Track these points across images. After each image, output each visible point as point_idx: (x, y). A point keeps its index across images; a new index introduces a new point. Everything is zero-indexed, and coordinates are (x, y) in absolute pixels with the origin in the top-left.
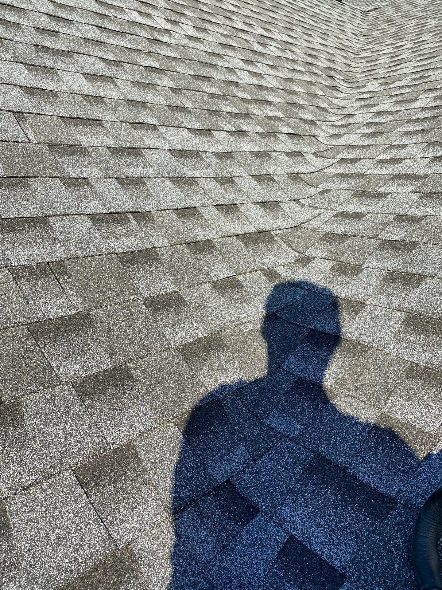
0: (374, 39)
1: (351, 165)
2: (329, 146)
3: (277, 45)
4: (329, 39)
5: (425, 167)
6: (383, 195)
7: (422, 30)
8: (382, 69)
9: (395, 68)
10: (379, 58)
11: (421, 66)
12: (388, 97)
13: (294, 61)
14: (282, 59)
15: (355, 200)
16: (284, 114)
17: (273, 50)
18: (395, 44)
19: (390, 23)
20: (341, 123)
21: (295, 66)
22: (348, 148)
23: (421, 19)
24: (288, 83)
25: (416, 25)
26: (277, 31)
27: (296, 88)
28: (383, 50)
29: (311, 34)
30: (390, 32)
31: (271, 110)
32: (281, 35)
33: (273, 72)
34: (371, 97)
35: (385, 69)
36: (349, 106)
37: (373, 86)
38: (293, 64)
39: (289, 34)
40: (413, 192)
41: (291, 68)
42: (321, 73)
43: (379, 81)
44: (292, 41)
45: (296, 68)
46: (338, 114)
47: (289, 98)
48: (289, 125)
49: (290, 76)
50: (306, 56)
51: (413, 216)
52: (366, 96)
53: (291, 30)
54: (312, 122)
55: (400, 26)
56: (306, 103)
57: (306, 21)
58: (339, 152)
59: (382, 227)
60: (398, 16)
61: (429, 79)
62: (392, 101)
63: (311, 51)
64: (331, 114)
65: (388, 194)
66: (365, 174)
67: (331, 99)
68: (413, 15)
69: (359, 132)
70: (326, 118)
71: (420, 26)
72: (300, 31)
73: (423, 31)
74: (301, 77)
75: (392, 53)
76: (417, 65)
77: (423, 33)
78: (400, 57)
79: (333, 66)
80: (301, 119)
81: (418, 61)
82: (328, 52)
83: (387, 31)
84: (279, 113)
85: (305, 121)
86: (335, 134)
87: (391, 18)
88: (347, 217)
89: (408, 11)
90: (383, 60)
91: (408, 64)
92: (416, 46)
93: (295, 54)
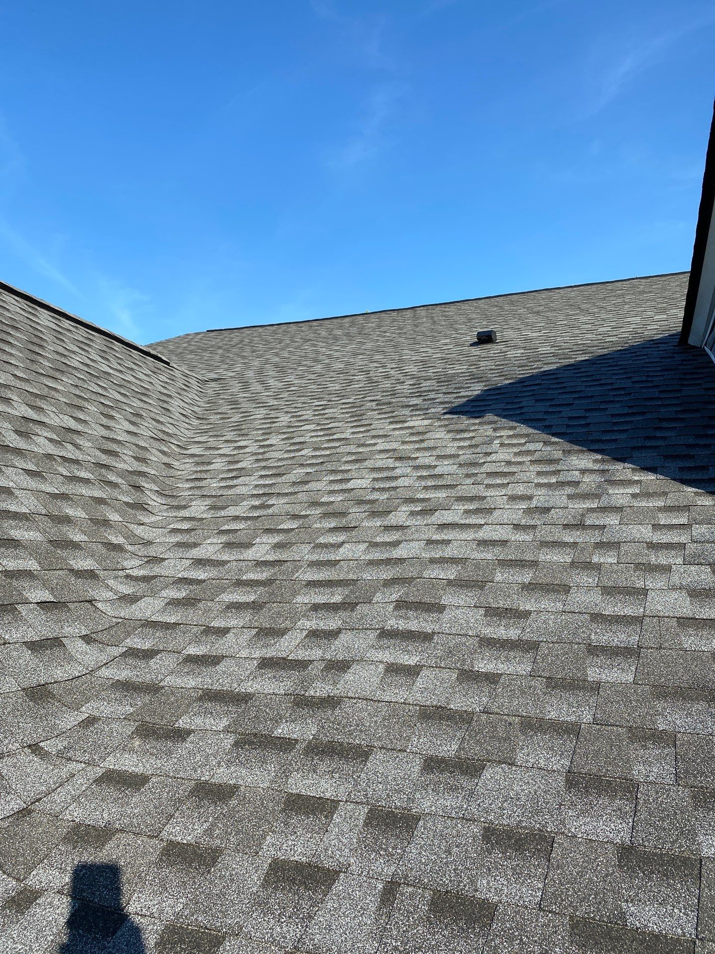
0: (212, 426)
1: (142, 664)
2: (114, 620)
3: (49, 435)
4: (143, 423)
5: (248, 677)
6: (181, 735)
7: (271, 427)
8: (214, 480)
9: (231, 483)
10: (213, 461)
11: (265, 486)
12: (216, 532)
13: (76, 462)
14: (55, 459)
15: (137, 743)
16: (40, 563)
17: (42, 444)
18: (236, 441)
19: (233, 407)
20: (141, 573)
21: (76, 471)
22: (143, 626)
23: (271, 410)
24: (59, 503)
25: (265, 419)
26: (54, 409)
27: (70, 512)
28: (220, 448)
29: (114, 414)
30: (232, 420)
31: (17, 557)
32: (61, 416)
33: (33, 484)
34: (193, 529)
35: (219, 482)
36: (158, 540)
37: (198, 508)
38: (74, 467)
39: (74, 415)
40: (226, 730)
41: (68, 474)
42: (120, 481)
43: (208, 502)
44: (79, 427)
45: (78, 474)
46: (140, 554)
47: (54, 531)
48: (45, 585)
49: (63, 490)
50: (98, 453)
51: (220, 785)
52: (185, 526)
53: (80, 408)
54: (91, 575)
55: (246, 414)
56: (86, 538)
57: (108, 395)
58: (128, 634)
59: (171, 810)
60: (245, 397)
61: (270, 511)
62: (219, 542)
63: (109, 443)
64: (128, 555)
65: (189, 732)
66: (160, 684)
67: (132, 527)
68: (262, 401)
69: (165, 595)
70: (118, 563)
71: (269, 421)
72: (96, 410)
73: (272, 429)
74: (85, 491)
75: (230, 455)
76: (260, 483)
77: (271, 433)
78: (239, 465)
79: (144, 468)
80: (72, 570)
81: (262, 476)
82: (137, 445)
83: (229, 418)
84: (30, 562)
85: (79, 574)
86: (129, 595)
87: (236, 399)
88: (118, 782)
89: (257, 393)
90: (218, 464)
91: (248, 478)
92: (261, 451)
93: (81, 449)
